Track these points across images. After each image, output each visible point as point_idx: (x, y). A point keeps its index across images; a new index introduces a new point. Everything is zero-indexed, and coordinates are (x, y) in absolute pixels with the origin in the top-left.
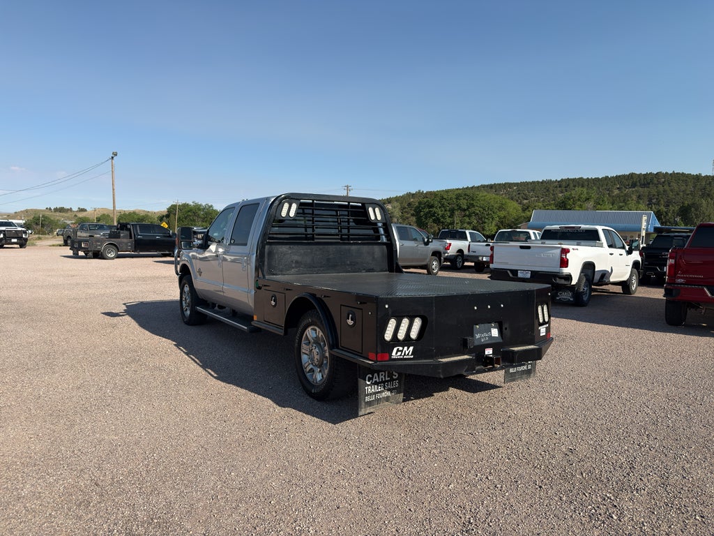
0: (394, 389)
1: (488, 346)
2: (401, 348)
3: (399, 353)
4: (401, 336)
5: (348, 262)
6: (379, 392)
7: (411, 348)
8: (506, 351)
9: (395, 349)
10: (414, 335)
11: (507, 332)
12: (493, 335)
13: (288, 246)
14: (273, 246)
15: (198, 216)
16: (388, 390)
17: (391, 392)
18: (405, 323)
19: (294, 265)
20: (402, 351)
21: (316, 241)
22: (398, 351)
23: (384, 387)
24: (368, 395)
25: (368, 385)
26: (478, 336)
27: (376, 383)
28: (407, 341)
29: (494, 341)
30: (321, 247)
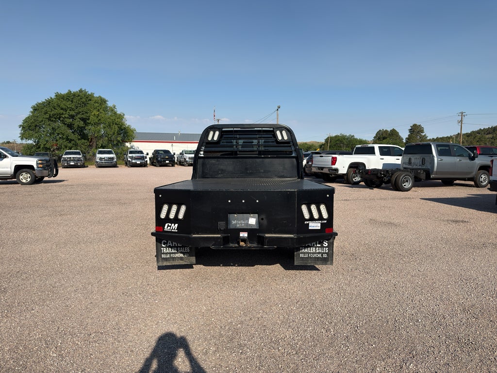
0: (186, 253)
1: (244, 230)
2: (170, 225)
3: (169, 228)
4: (172, 216)
5: (262, 171)
6: (172, 253)
7: (176, 225)
8: (262, 236)
9: (167, 225)
10: (181, 216)
11: (265, 222)
12: (249, 223)
13: (216, 160)
14: (206, 160)
15: (343, 144)
16: (181, 253)
17: (184, 254)
18: (174, 208)
19: (220, 172)
20: (170, 226)
21: (238, 156)
22: (168, 226)
23: (177, 250)
24: (164, 253)
25: (164, 247)
26: (234, 222)
27: (170, 247)
28: (176, 220)
29: (249, 227)
30: (241, 160)
